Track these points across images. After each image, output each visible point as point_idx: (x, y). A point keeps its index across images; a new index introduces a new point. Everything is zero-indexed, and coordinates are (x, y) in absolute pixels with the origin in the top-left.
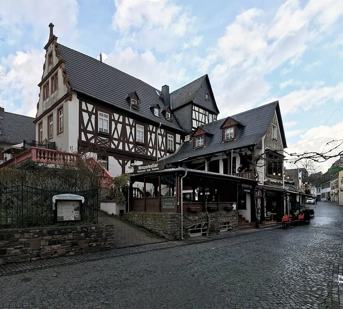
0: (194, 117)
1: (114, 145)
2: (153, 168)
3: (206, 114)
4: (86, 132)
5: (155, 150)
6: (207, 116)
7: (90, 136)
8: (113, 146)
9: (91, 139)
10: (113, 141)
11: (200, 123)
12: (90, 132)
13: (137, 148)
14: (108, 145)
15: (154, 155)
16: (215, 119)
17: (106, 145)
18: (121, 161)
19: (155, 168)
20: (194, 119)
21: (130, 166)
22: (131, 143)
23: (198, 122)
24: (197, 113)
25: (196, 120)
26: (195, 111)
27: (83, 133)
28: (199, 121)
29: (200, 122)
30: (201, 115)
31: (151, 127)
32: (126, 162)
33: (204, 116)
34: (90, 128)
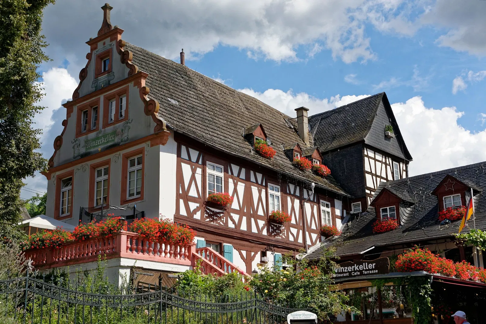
0: (367, 168)
1: (234, 222)
2: (366, 270)
3: (388, 162)
4: (187, 199)
5: (301, 232)
6: (390, 165)
7: (193, 206)
8: (231, 225)
9: (195, 211)
10: (232, 214)
11: (378, 179)
12: (194, 200)
13: (271, 227)
14: (223, 222)
15: (300, 240)
16: (404, 170)
17: (219, 223)
18: (244, 253)
19: (369, 270)
20: (368, 173)
21: (259, 263)
22: (261, 218)
23: (374, 177)
24: (372, 161)
25: (371, 173)
26: (369, 157)
27: (181, 201)
28: (377, 176)
29: (379, 176)
30: (379, 164)
31: (292, 187)
32: (253, 254)
33: (384, 165)
34: (193, 193)
